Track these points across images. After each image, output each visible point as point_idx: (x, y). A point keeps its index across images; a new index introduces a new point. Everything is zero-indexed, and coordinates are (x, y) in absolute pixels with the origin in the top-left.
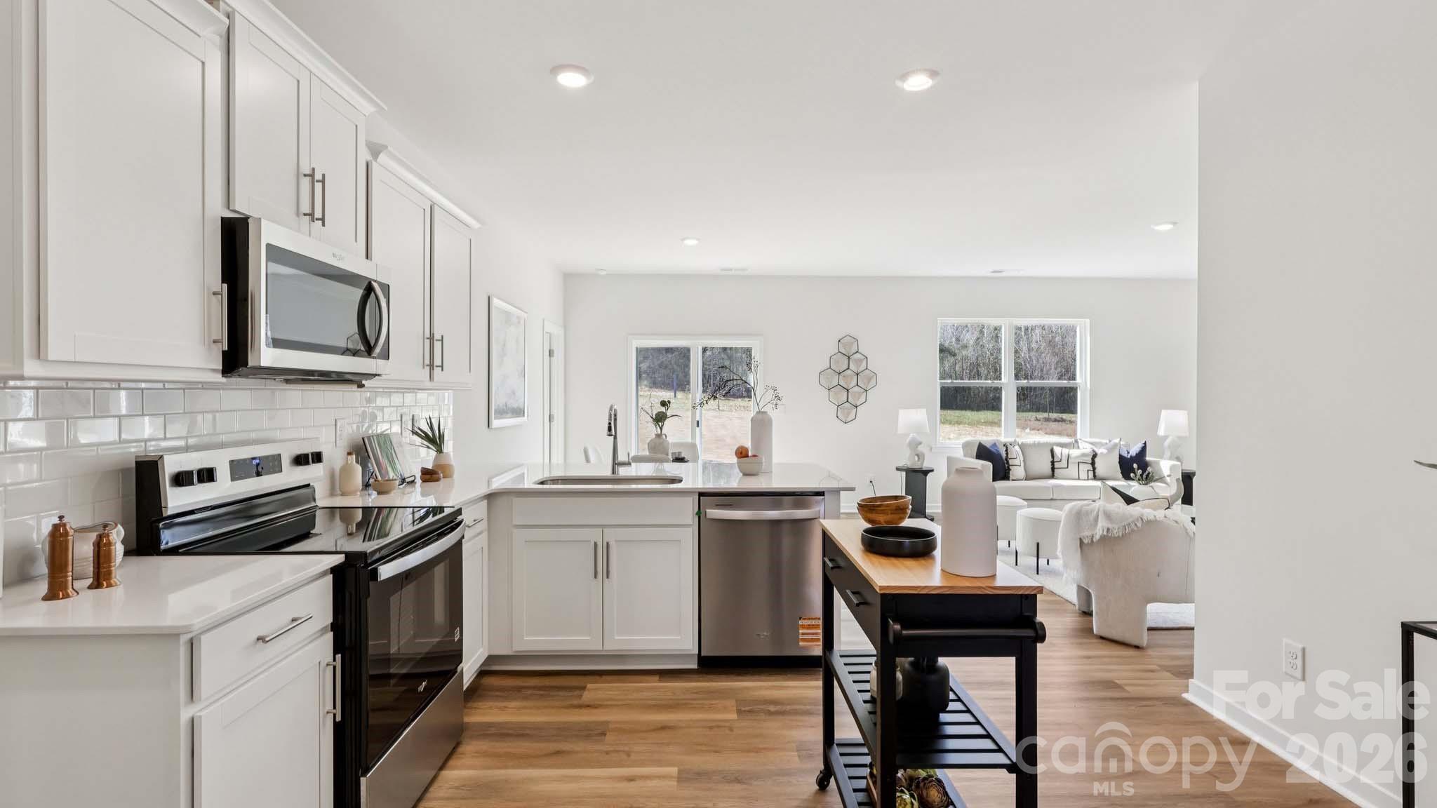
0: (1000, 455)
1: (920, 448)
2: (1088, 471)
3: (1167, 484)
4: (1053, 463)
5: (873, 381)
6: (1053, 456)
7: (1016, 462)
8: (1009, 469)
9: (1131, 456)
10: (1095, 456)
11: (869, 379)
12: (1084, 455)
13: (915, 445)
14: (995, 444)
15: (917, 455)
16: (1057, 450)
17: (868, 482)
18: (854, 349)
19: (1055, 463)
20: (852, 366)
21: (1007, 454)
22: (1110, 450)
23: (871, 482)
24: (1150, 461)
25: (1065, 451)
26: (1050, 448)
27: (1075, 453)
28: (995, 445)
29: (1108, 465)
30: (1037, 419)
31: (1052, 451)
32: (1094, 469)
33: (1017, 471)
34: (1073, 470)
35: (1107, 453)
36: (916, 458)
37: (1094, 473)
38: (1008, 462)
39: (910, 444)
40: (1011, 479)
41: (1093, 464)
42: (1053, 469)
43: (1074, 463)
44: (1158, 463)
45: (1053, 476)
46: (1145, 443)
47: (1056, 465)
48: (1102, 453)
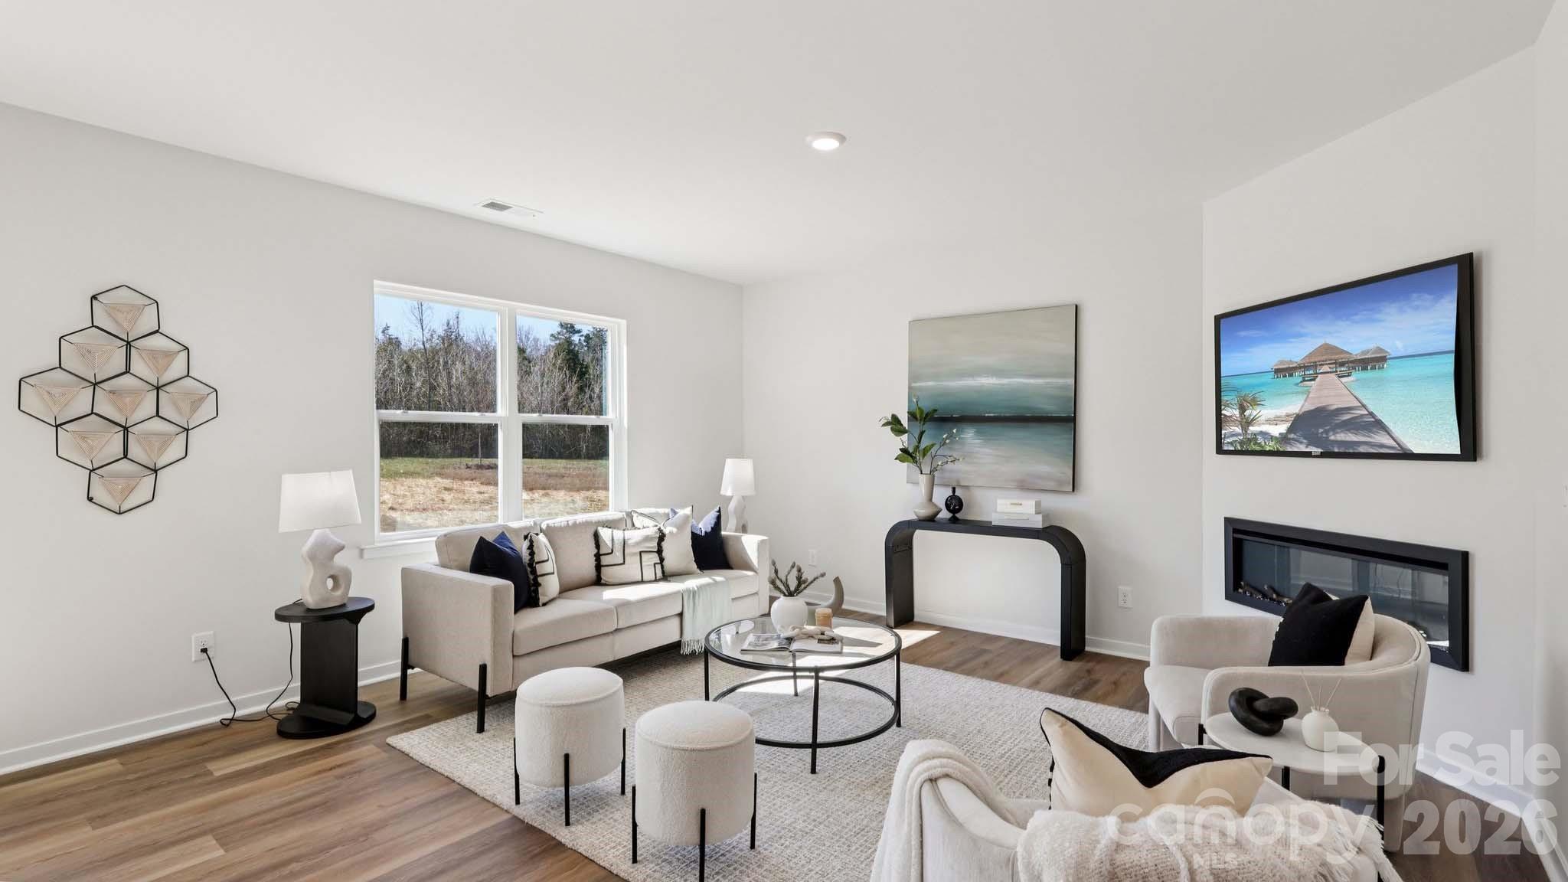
0: (520, 558)
1: (340, 560)
2: (655, 564)
3: (756, 572)
4: (598, 556)
5: (207, 409)
6: (598, 546)
7: (548, 567)
8: (537, 585)
9: (706, 532)
10: (662, 538)
11: (197, 403)
12: (647, 539)
13: (324, 556)
14: (503, 533)
15: (332, 577)
16: (605, 534)
17: (195, 653)
18: (148, 323)
19: (602, 557)
20: (137, 366)
21: (532, 554)
22: (680, 527)
23: (204, 651)
24: (727, 537)
25: (618, 535)
26: (592, 531)
27: (634, 536)
28: (502, 537)
29: (679, 552)
30: (468, 467)
31: (596, 536)
32: (662, 560)
33: (550, 585)
34: (631, 570)
35: (677, 533)
36: (330, 583)
37: (662, 567)
38: (534, 571)
39: (312, 557)
40: (540, 604)
41: (660, 551)
42: (599, 567)
43: (635, 554)
44: (738, 539)
45: (598, 582)
46: (719, 511)
47: (605, 560)
48: (671, 533)
